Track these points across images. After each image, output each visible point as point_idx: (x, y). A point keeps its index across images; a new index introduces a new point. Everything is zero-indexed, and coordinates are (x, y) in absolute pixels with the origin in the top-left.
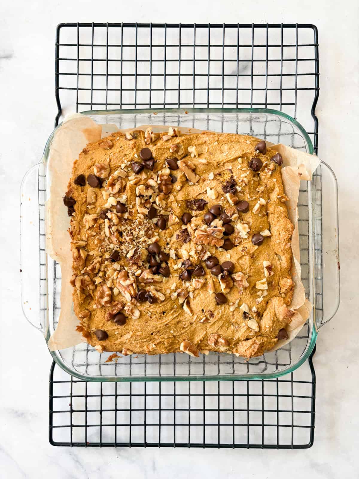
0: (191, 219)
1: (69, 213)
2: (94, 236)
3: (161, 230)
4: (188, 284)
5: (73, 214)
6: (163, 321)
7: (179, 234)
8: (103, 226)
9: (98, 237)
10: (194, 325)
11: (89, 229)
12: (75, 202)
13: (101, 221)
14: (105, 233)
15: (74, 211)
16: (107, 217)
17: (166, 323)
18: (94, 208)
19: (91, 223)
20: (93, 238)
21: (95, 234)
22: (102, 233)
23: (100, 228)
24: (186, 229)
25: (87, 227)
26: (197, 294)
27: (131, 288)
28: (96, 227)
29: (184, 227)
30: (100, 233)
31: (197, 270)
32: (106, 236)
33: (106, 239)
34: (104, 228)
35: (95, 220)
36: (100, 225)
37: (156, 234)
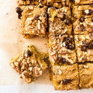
0: (85, 20)
1: (18, 17)
2: (32, 29)
3: (68, 26)
4: (86, 53)
5: (21, 17)
6: (74, 74)
7: (79, 27)
8: (36, 24)
9: (34, 29)
10: (90, 76)
11: (29, 25)
12: (22, 11)
13: (36, 21)
14: (37, 27)
15: (21, 16)
16: (39, 19)
17: (76, 75)
18: (32, 14)
19: (31, 22)
20: (31, 30)
21: (32, 28)
22: (36, 27)
23: (35, 25)
24: (82, 25)
25: (29, 24)
26: (91, 58)
27: (54, 56)
28: (33, 24)
29: (81, 23)
30: (35, 28)
31: (90, 46)
32: (38, 29)
33: (38, 31)
34: (37, 25)
35: (33, 21)
36: (35, 23)
37: (66, 28)
